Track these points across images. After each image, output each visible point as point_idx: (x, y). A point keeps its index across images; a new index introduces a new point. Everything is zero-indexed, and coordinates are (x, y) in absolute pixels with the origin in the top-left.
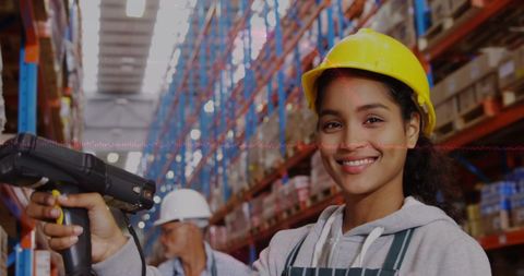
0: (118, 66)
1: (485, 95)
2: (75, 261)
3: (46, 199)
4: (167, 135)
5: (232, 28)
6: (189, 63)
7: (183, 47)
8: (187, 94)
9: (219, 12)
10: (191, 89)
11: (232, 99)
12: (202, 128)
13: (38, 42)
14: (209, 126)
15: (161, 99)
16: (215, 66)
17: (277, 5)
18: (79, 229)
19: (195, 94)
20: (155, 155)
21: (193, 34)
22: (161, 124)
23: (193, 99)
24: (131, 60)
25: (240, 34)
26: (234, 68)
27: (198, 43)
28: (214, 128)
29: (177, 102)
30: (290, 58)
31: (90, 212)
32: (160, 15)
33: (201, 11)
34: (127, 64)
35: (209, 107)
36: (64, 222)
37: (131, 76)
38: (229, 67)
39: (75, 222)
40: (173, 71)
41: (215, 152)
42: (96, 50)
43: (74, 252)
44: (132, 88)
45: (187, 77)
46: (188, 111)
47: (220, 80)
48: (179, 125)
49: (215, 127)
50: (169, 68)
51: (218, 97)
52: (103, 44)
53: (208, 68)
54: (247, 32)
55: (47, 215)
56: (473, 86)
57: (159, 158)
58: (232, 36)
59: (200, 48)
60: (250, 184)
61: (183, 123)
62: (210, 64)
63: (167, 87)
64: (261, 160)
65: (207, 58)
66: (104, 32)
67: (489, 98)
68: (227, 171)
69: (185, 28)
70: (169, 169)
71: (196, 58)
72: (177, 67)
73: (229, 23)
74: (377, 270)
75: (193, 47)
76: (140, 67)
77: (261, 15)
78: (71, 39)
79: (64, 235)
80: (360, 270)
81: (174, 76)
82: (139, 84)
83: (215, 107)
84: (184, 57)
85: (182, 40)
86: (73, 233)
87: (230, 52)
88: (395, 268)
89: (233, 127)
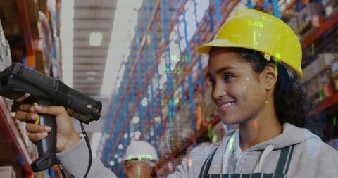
0: (85, 78)
1: (323, 83)
2: (45, 148)
3: (29, 108)
4: (118, 121)
5: (158, 51)
6: (131, 74)
7: (127, 64)
8: (130, 94)
9: (149, 41)
10: (132, 91)
11: (159, 96)
12: (140, 116)
13: (34, 53)
14: (144, 114)
15: (113, 98)
16: (148, 75)
17: (186, 35)
18: (49, 128)
19: (135, 94)
20: (110, 134)
21: (132, 56)
22: (114, 114)
23: (134, 97)
24: (93, 73)
25: (163, 54)
26: (160, 77)
27: (136, 60)
28: (147, 116)
29: (123, 100)
30: (195, 68)
31: (57, 118)
32: (111, 44)
33: (138, 40)
34: (91, 76)
35: (144, 102)
36: (39, 123)
37: (94, 84)
38: (156, 75)
39: (47, 124)
40: (121, 79)
41: (149, 131)
42: (71, 67)
43: (44, 142)
44: (94, 91)
45: (130, 83)
46: (131, 105)
47: (151, 84)
48: (125, 114)
49: (148, 114)
50: (118, 78)
51: (150, 95)
52: (76, 64)
53: (143, 77)
54: (167, 53)
55: (29, 118)
56: (315, 77)
57: (113, 136)
58: (158, 56)
59: (137, 65)
60: (172, 150)
61: (128, 112)
62: (144, 75)
63: (117, 90)
64: (179, 134)
65: (142, 71)
66: (76, 56)
67: (326, 85)
68: (157, 142)
69: (128, 52)
70: (120, 143)
71: (135, 71)
72: (123, 77)
73: (156, 48)
74: (271, 174)
75: (133, 64)
76: (99, 78)
77: (176, 42)
78: (55, 57)
79: (39, 131)
80: (260, 174)
81: (122, 83)
82: (99, 89)
83: (148, 102)
84: (128, 71)
85: (126, 60)
86: (45, 131)
87: (157, 66)
88: (284, 172)
89: (160, 114)
